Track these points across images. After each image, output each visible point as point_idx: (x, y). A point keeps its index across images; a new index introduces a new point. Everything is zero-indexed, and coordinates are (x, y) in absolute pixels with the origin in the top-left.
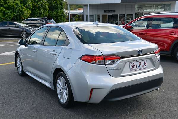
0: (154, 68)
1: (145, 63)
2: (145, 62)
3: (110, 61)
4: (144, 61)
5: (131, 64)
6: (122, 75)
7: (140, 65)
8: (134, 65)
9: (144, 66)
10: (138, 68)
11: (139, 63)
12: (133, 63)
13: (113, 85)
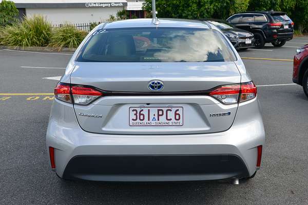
0: (207, 129)
1: (176, 114)
2: (178, 110)
3: (88, 97)
4: (174, 110)
5: (133, 111)
6: (104, 129)
7: (159, 115)
8: (140, 114)
9: (171, 119)
10: (153, 123)
11: (159, 110)
12: (139, 110)
13: (77, 146)
